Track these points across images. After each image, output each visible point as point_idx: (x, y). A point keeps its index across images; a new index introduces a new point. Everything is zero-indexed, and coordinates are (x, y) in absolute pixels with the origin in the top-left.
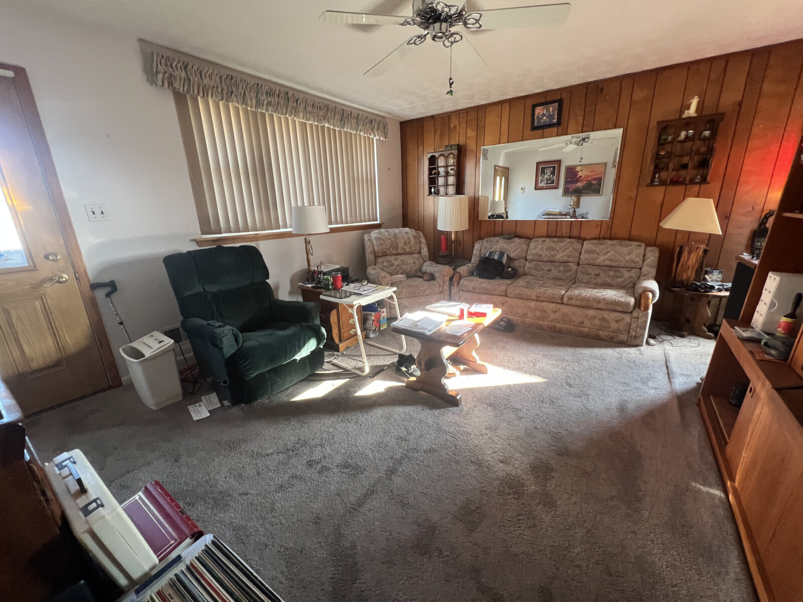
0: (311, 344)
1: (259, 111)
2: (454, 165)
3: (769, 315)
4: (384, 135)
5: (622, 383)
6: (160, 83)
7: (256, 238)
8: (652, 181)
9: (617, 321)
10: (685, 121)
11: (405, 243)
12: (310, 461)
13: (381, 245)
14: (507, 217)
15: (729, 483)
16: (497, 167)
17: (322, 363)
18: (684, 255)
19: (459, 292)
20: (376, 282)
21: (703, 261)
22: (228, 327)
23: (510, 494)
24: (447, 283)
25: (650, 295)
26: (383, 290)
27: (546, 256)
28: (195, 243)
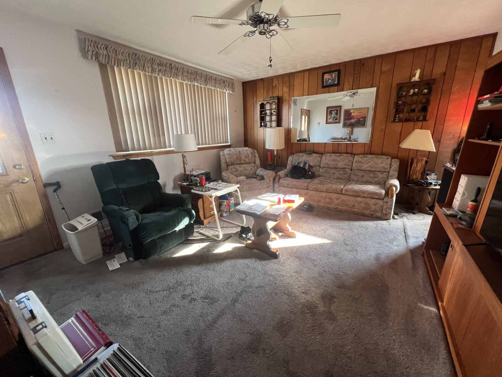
0: (186, 221)
1: (153, 75)
2: (276, 109)
3: (462, 200)
4: (232, 90)
5: (377, 243)
6: (90, 58)
7: (151, 154)
8: (394, 119)
9: (375, 205)
10: (413, 84)
11: (246, 157)
12: (184, 295)
13: (231, 158)
14: (309, 141)
15: (440, 303)
16: (303, 110)
17: (193, 232)
18: (414, 164)
19: (279, 187)
20: (228, 181)
21: (425, 168)
22: (132, 211)
23: (308, 313)
24: (272, 181)
25: (394, 188)
26: (231, 186)
27: (332, 164)
28: (112, 157)
